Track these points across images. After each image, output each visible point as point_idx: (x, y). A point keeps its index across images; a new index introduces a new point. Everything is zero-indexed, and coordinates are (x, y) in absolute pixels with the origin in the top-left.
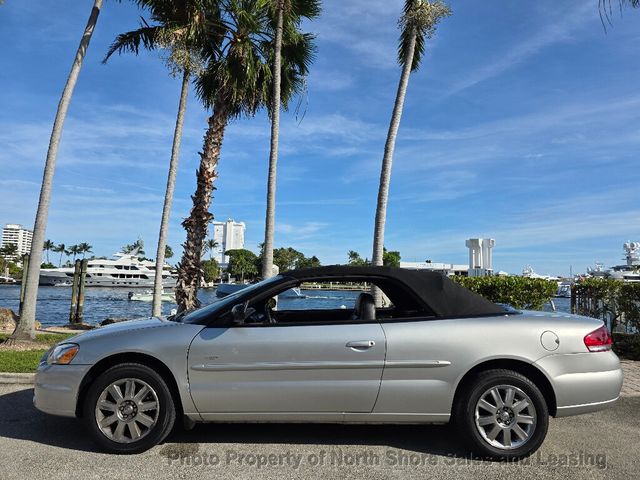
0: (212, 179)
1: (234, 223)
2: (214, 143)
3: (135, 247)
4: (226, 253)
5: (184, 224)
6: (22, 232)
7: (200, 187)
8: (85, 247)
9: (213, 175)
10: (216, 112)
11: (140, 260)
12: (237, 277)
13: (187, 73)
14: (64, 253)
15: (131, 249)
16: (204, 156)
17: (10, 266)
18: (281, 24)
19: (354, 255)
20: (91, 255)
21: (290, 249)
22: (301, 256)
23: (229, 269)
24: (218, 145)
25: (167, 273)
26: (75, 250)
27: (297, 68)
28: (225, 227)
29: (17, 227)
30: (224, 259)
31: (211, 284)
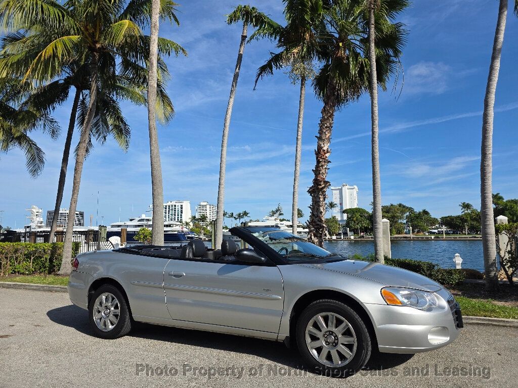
0: (327, 155)
1: (348, 187)
2: (326, 127)
3: (277, 211)
4: (344, 212)
5: (308, 191)
6: (208, 206)
7: (318, 162)
8: (246, 214)
9: (328, 152)
10: (326, 103)
11: (281, 220)
12: (355, 231)
13: (303, 79)
14: (233, 219)
15: (274, 213)
16: (320, 138)
17: (204, 229)
18: (373, 21)
19: (466, 206)
20: (250, 219)
21: (400, 205)
22: (411, 210)
23: (348, 224)
24: (330, 128)
25: (301, 230)
26: (240, 216)
27: (391, 52)
28: (341, 190)
29: (205, 204)
30: (342, 216)
31: (334, 237)
